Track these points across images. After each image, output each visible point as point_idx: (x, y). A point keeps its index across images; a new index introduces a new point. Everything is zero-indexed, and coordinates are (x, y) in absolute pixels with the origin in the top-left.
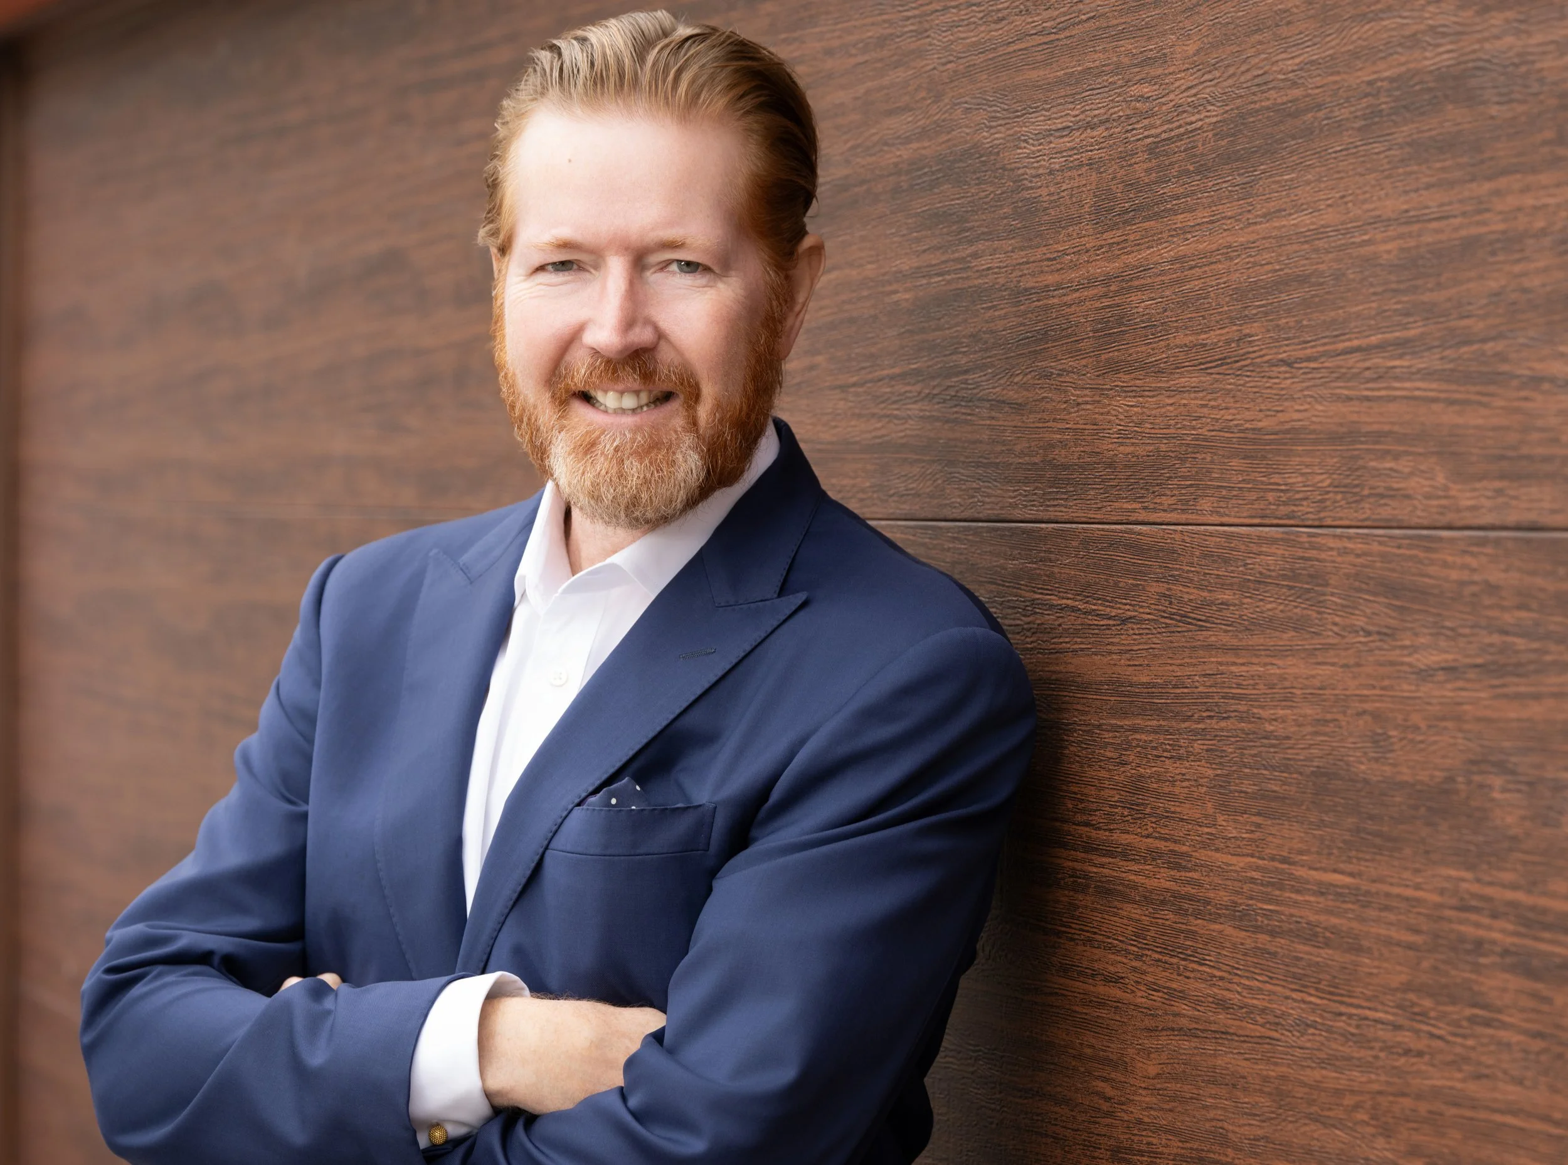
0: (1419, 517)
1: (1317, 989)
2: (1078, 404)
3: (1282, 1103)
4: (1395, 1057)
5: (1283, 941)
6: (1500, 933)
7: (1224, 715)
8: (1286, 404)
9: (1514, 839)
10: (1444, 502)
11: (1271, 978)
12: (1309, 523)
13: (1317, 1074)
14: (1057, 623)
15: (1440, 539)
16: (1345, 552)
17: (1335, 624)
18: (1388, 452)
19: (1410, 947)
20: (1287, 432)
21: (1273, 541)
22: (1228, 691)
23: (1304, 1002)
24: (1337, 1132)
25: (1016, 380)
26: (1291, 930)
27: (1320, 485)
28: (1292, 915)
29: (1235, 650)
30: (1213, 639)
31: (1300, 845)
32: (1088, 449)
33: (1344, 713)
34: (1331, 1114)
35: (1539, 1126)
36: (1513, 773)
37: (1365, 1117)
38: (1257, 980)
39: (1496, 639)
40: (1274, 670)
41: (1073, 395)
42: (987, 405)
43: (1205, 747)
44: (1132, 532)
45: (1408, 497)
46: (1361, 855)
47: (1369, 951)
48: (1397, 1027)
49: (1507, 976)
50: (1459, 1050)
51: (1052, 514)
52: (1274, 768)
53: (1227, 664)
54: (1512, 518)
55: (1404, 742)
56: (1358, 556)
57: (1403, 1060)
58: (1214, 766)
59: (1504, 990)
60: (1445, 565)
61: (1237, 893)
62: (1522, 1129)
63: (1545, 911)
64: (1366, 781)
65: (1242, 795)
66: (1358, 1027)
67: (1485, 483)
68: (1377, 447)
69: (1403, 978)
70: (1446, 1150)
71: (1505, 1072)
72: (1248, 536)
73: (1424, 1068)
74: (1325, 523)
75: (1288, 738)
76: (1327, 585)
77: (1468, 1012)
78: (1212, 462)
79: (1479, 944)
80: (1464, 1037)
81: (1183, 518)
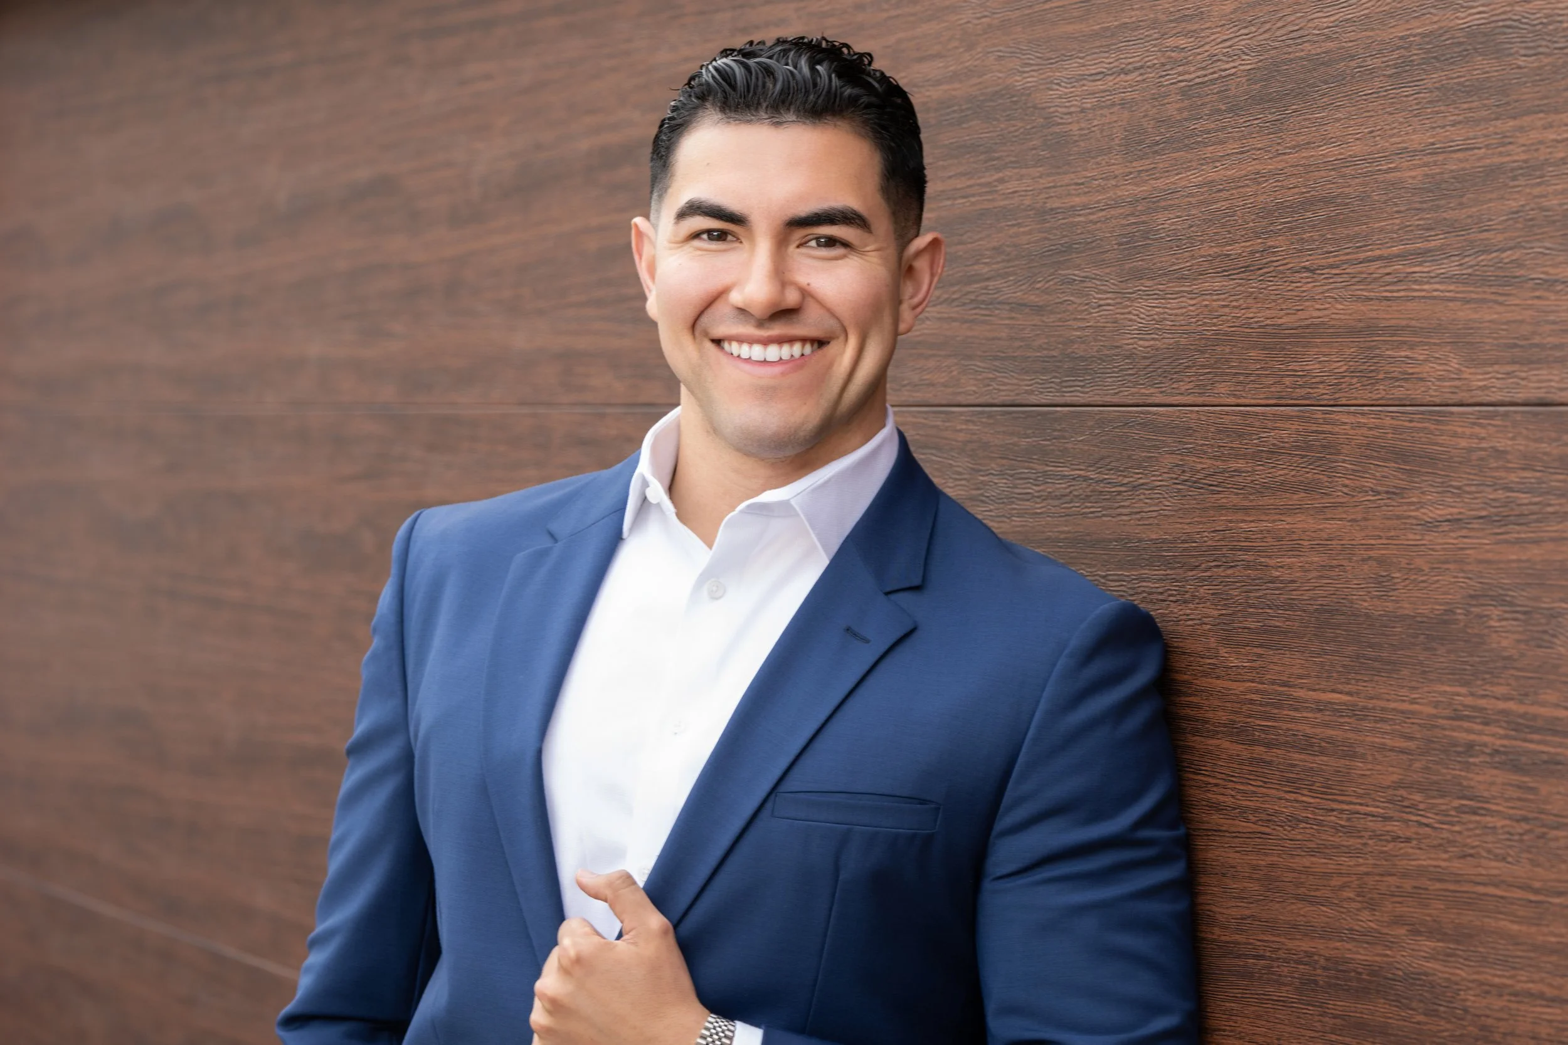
0: (1431, 396)
1: (1311, 790)
2: (1100, 306)
3: (1271, 886)
4: (1384, 843)
5: (1279, 752)
6: (1491, 737)
7: (1232, 564)
8: (1307, 304)
9: (1509, 658)
10: (1457, 383)
11: (1265, 782)
12: (1325, 402)
13: (1306, 861)
14: (1068, 490)
15: (1452, 413)
16: (1360, 425)
17: (1346, 486)
18: (1404, 343)
19: (1402, 751)
20: (1307, 327)
21: (1289, 418)
22: (1235, 544)
23: (1297, 801)
24: (1324, 909)
25: (1039, 285)
26: (1287, 742)
27: (1336, 371)
28: (1289, 730)
29: (1246, 509)
30: (1224, 500)
31: (1300, 671)
32: (1106, 344)
33: (1350, 560)
34: (1318, 894)
35: (1519, 894)
36: (1511, 604)
37: (1352, 895)
38: (1251, 785)
39: (1500, 494)
40: (1281, 525)
41: (1095, 298)
42: (1007, 307)
43: (1211, 592)
44: (1149, 413)
45: (1422, 379)
46: (1359, 677)
47: (1363, 756)
48: (1387, 819)
49: (1495, 772)
50: (1445, 835)
51: (1068, 399)
52: (1278, 607)
53: (1238, 521)
54: (1521, 396)
55: (1407, 582)
56: (1370, 429)
57: (1391, 845)
58: (1219, 607)
59: (1493, 784)
60: (1455, 435)
61: (1236, 713)
62: (1502, 897)
63: (1535, 717)
64: (1367, 615)
65: (1246, 630)
66: (1349, 820)
67: (1496, 367)
68: (1395, 338)
69: (1395, 778)
70: (1428, 918)
71: (1489, 851)
72: (1263, 414)
73: (1410, 851)
74: (1339, 403)
75: (1293, 582)
76: (1339, 454)
77: (1456, 803)
78: (1231, 353)
79: (1470, 747)
80: (1452, 824)
81: (1200, 400)
